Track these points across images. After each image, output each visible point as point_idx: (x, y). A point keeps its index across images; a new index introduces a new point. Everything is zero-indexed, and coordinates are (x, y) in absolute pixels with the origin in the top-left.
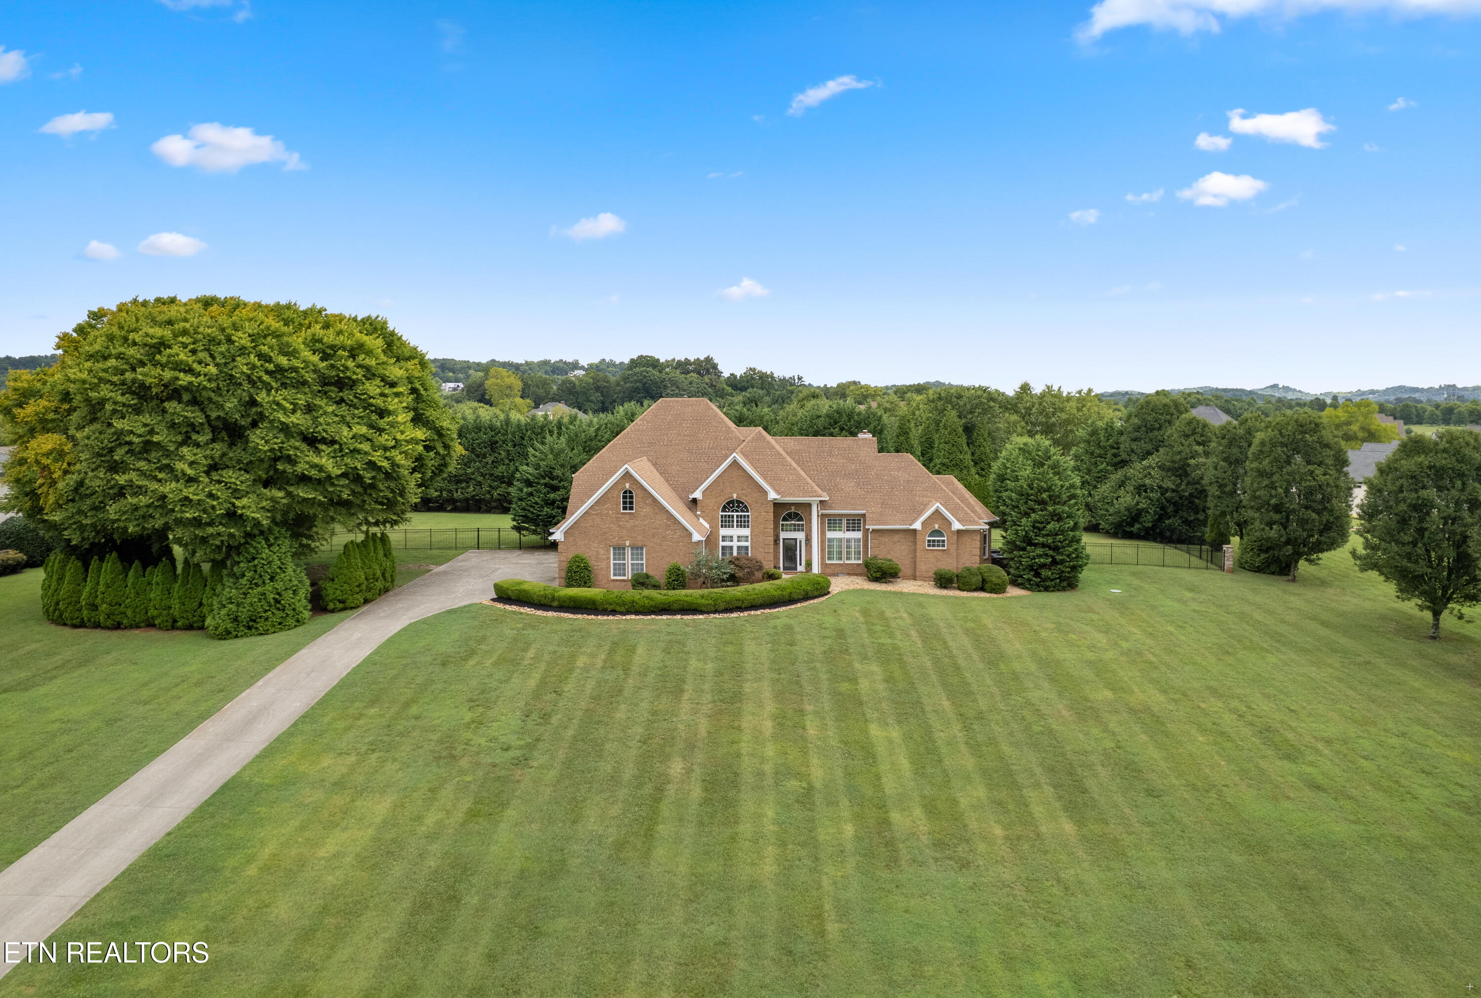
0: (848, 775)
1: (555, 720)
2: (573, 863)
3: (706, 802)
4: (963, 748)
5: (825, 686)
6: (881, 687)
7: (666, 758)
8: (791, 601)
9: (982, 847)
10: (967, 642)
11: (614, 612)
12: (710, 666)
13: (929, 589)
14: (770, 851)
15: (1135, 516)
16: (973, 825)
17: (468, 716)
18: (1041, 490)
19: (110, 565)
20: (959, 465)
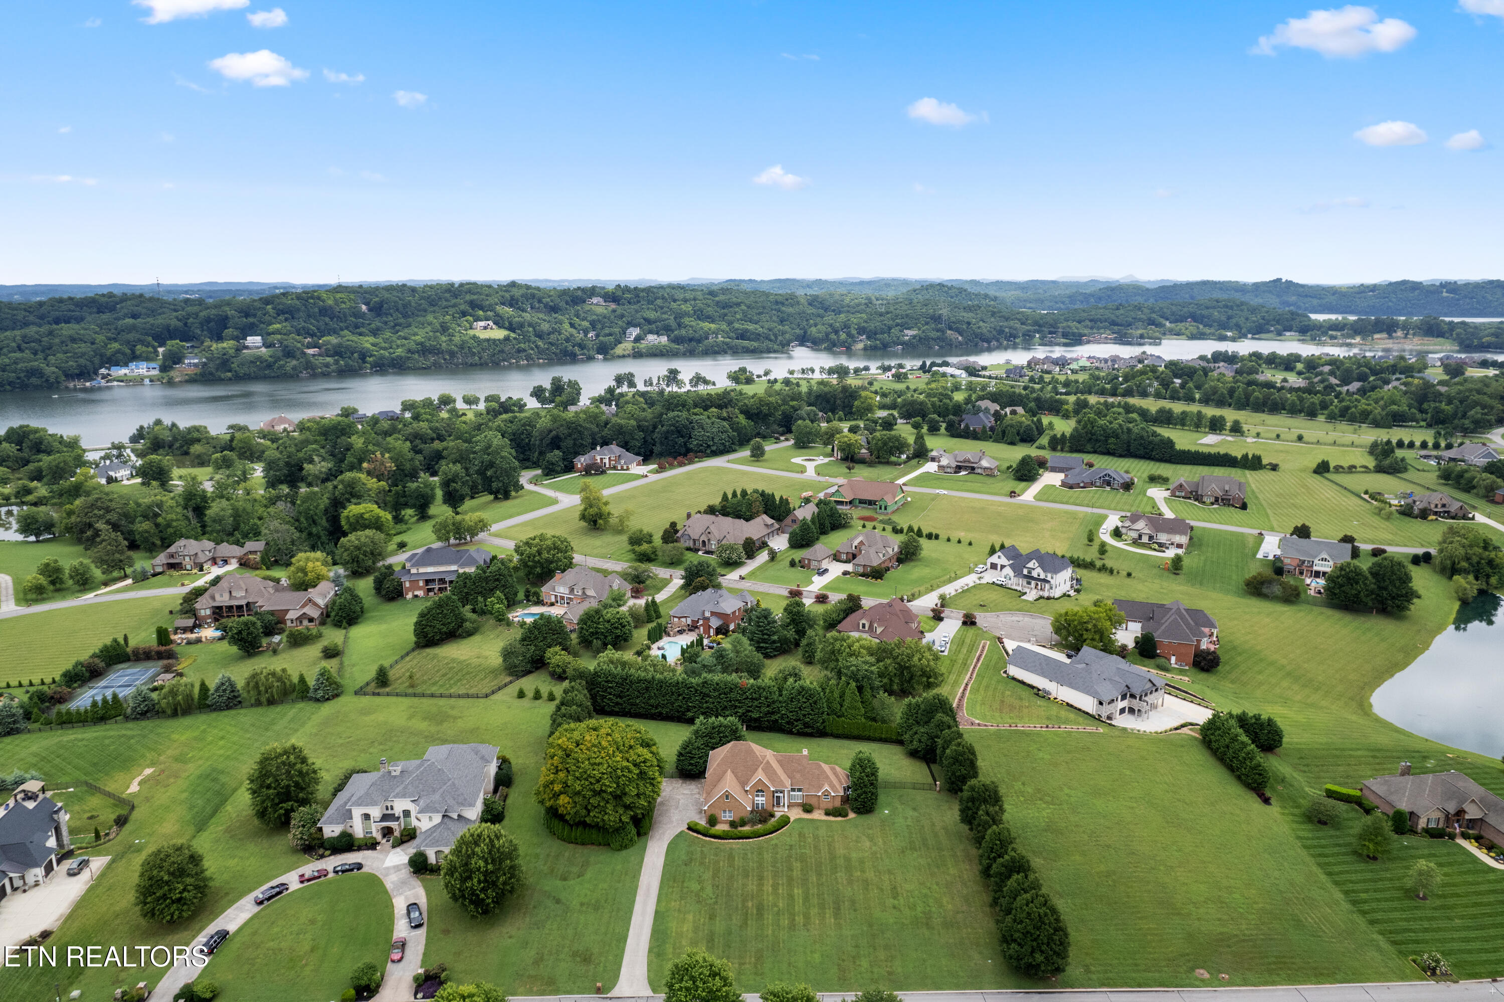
0: (788, 905)
1: (720, 887)
3: (757, 914)
4: (816, 896)
5: (785, 873)
6: (799, 873)
7: (747, 901)
8: (778, 830)
9: (813, 926)
10: (827, 849)
11: (726, 839)
12: (755, 865)
13: (823, 817)
14: (771, 927)
15: (919, 748)
16: (812, 920)
17: (699, 887)
20: (855, 708)
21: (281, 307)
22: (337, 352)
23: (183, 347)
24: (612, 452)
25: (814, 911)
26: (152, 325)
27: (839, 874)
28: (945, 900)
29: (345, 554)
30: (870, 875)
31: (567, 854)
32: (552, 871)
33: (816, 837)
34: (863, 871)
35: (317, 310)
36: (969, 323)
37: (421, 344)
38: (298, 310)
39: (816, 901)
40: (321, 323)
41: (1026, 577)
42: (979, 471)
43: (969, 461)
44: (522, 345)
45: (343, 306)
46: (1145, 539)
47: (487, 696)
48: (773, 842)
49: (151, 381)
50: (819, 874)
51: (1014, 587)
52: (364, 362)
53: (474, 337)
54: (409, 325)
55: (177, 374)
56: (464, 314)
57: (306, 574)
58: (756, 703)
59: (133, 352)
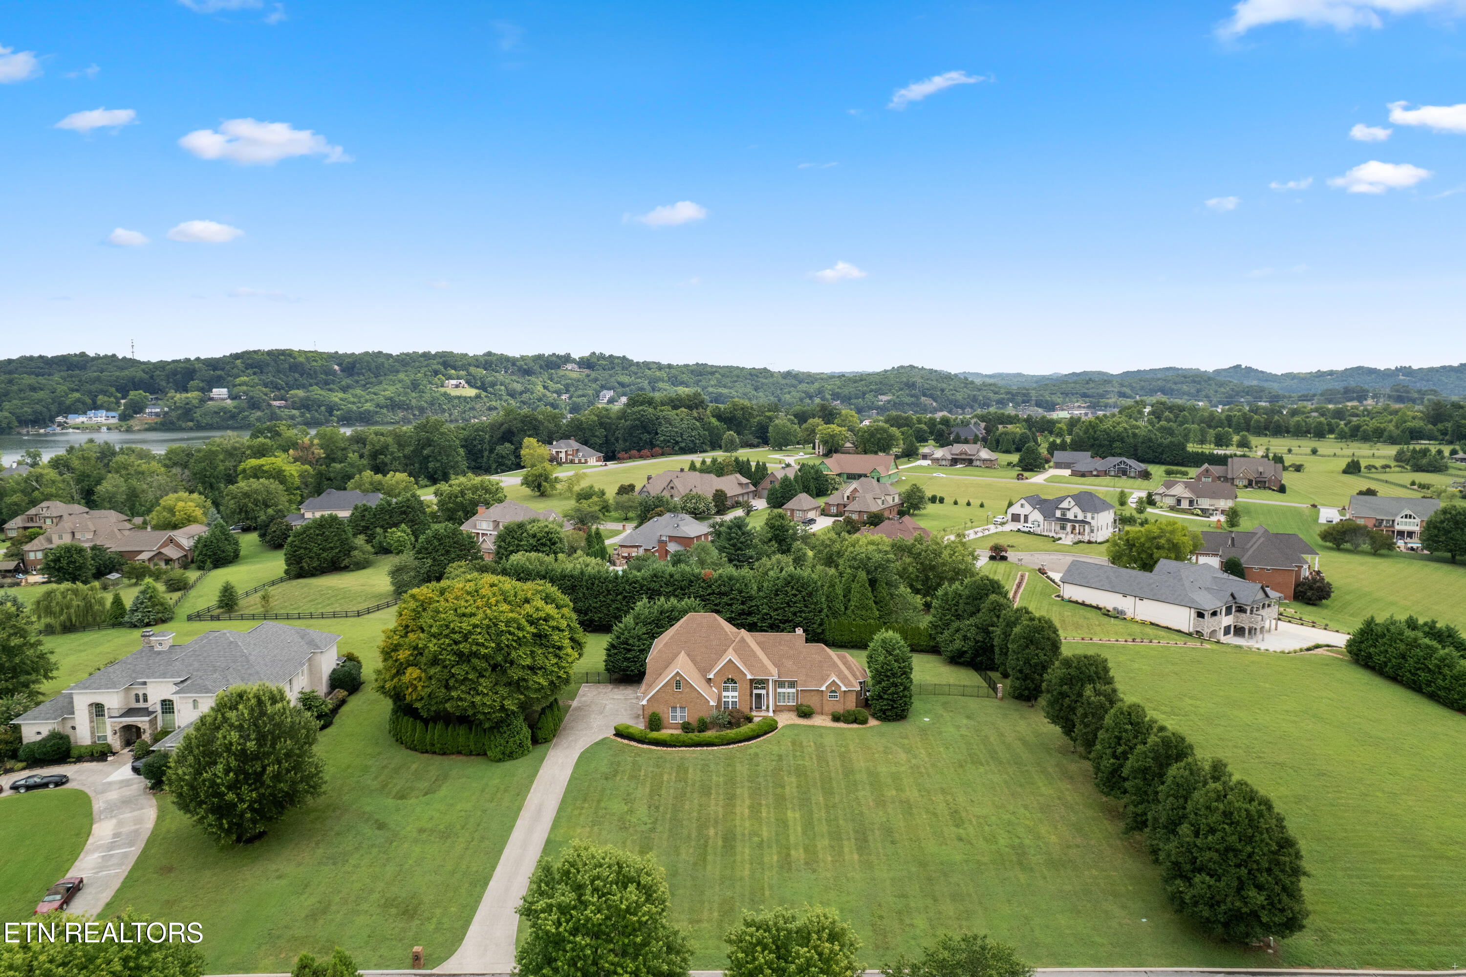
0: (777, 835)
1: (661, 809)
2: (680, 871)
3: (724, 847)
4: (824, 822)
5: (771, 790)
6: (795, 790)
7: (707, 828)
8: (758, 736)
9: (822, 865)
10: (838, 761)
11: (675, 746)
12: (721, 779)
13: (829, 723)
14: (747, 866)
15: (961, 653)
16: (821, 856)
17: (626, 808)
18: (887, 670)
19: (440, 726)
20: (865, 608)
21: (250, 361)
22: (305, 405)
23: (145, 397)
24: (570, 446)
25: (823, 843)
26: (118, 377)
27: (861, 794)
28: (1043, 830)
29: (232, 502)
30: (912, 794)
31: (414, 767)
32: (384, 786)
33: (820, 747)
34: (899, 789)
35: (287, 366)
36: (942, 390)
37: (391, 399)
38: (268, 365)
39: (824, 828)
40: (290, 379)
41: (1059, 519)
42: (978, 463)
43: (966, 454)
44: (494, 403)
45: (314, 364)
46: (1185, 505)
47: (359, 614)
48: (752, 751)
49: (109, 429)
50: (828, 792)
51: (1045, 533)
52: (331, 415)
53: (445, 394)
54: (381, 383)
55: (136, 422)
56: (436, 373)
57: (174, 515)
58: (725, 599)
59: (94, 402)
